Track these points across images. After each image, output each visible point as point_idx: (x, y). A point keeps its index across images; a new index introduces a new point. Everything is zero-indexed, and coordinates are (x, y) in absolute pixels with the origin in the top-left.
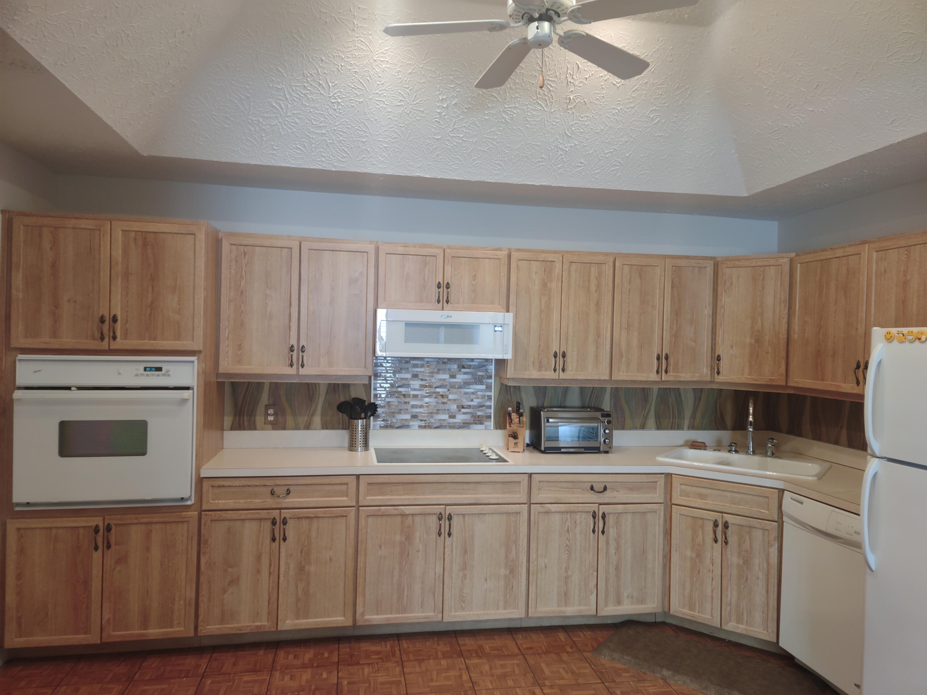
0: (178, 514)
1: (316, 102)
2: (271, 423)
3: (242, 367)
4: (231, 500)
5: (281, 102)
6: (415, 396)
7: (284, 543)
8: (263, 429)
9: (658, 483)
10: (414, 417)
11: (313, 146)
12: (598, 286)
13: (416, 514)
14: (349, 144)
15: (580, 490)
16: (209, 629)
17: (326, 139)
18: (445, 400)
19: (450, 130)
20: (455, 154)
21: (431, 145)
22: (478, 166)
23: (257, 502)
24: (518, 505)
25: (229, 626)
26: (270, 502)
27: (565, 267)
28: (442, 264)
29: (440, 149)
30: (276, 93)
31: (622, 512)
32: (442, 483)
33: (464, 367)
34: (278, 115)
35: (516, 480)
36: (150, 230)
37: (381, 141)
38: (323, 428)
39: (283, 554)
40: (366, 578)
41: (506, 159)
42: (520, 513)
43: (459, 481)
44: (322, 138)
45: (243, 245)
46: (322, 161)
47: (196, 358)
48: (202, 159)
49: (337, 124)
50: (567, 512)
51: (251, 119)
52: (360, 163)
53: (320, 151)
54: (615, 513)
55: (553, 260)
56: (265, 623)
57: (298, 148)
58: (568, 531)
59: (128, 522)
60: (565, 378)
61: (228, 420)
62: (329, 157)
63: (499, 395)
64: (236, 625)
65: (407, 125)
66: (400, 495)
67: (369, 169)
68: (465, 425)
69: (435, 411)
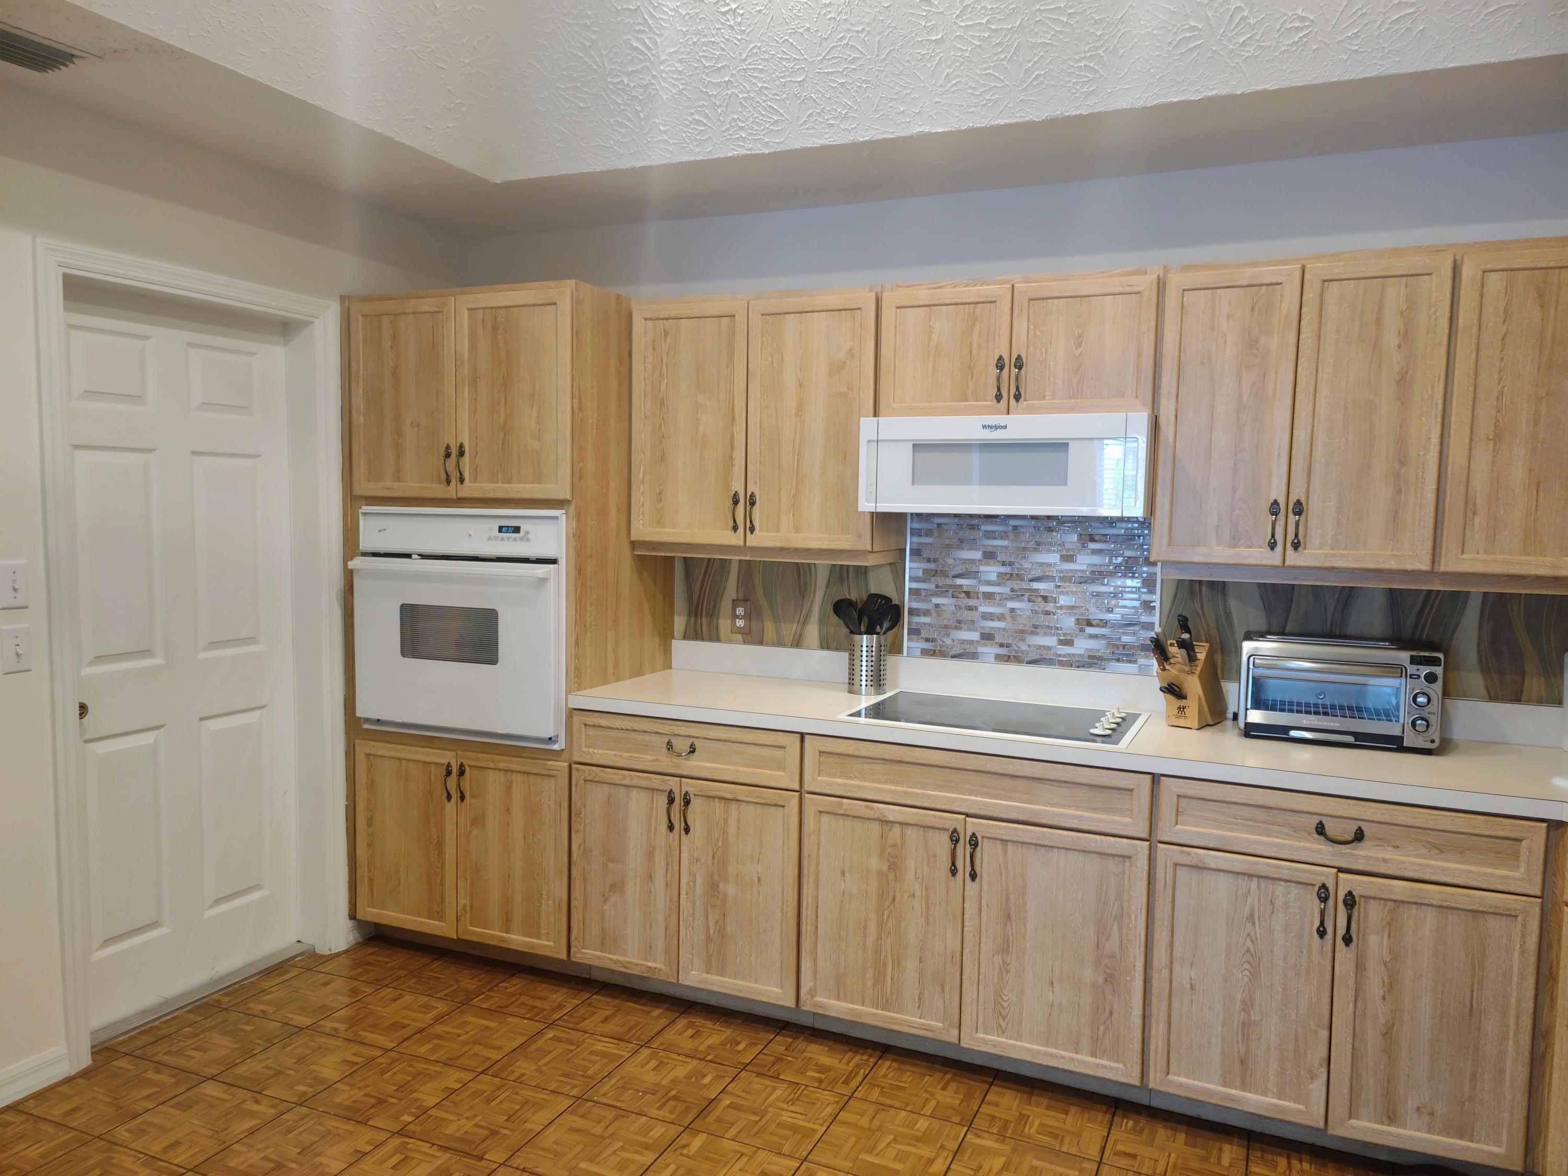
0: (543, 762)
1: (698, 21)
2: (740, 631)
3: (662, 530)
4: (611, 750)
5: (644, 37)
6: (989, 596)
7: (685, 836)
8: (729, 641)
9: (1524, 843)
10: (987, 637)
11: (719, 111)
12: (1407, 335)
13: (907, 824)
14: (776, 94)
15: (1287, 830)
16: (585, 953)
17: (736, 91)
18: (1050, 607)
19: (958, 12)
20: (984, 66)
21: (927, 57)
22: (1042, 82)
23: (646, 760)
24: (1125, 840)
25: (611, 956)
26: (666, 763)
27: (1309, 294)
28: (1009, 318)
29: (948, 64)
30: (632, 21)
31: (1405, 899)
32: (959, 769)
33: (1092, 540)
34: (648, 64)
35: (1121, 784)
36: (500, 304)
37: (831, 73)
38: (822, 648)
39: (684, 855)
40: (819, 927)
41: (1101, 52)
42: (1129, 857)
43: (993, 770)
44: (730, 93)
45: (663, 319)
46: (744, 139)
47: (564, 511)
48: (569, 173)
49: (744, 56)
50: (1251, 876)
51: (610, 82)
52: (807, 129)
53: (733, 119)
54: (1385, 900)
55: (1274, 281)
56: (661, 966)
57: (698, 122)
58: (1251, 918)
59: (483, 764)
60: (1298, 563)
61: (679, 622)
62: (752, 128)
63: (1174, 600)
64: (621, 958)
65: (868, 24)
66: (878, 782)
67: (827, 136)
68: (1093, 662)
69: (1029, 628)
